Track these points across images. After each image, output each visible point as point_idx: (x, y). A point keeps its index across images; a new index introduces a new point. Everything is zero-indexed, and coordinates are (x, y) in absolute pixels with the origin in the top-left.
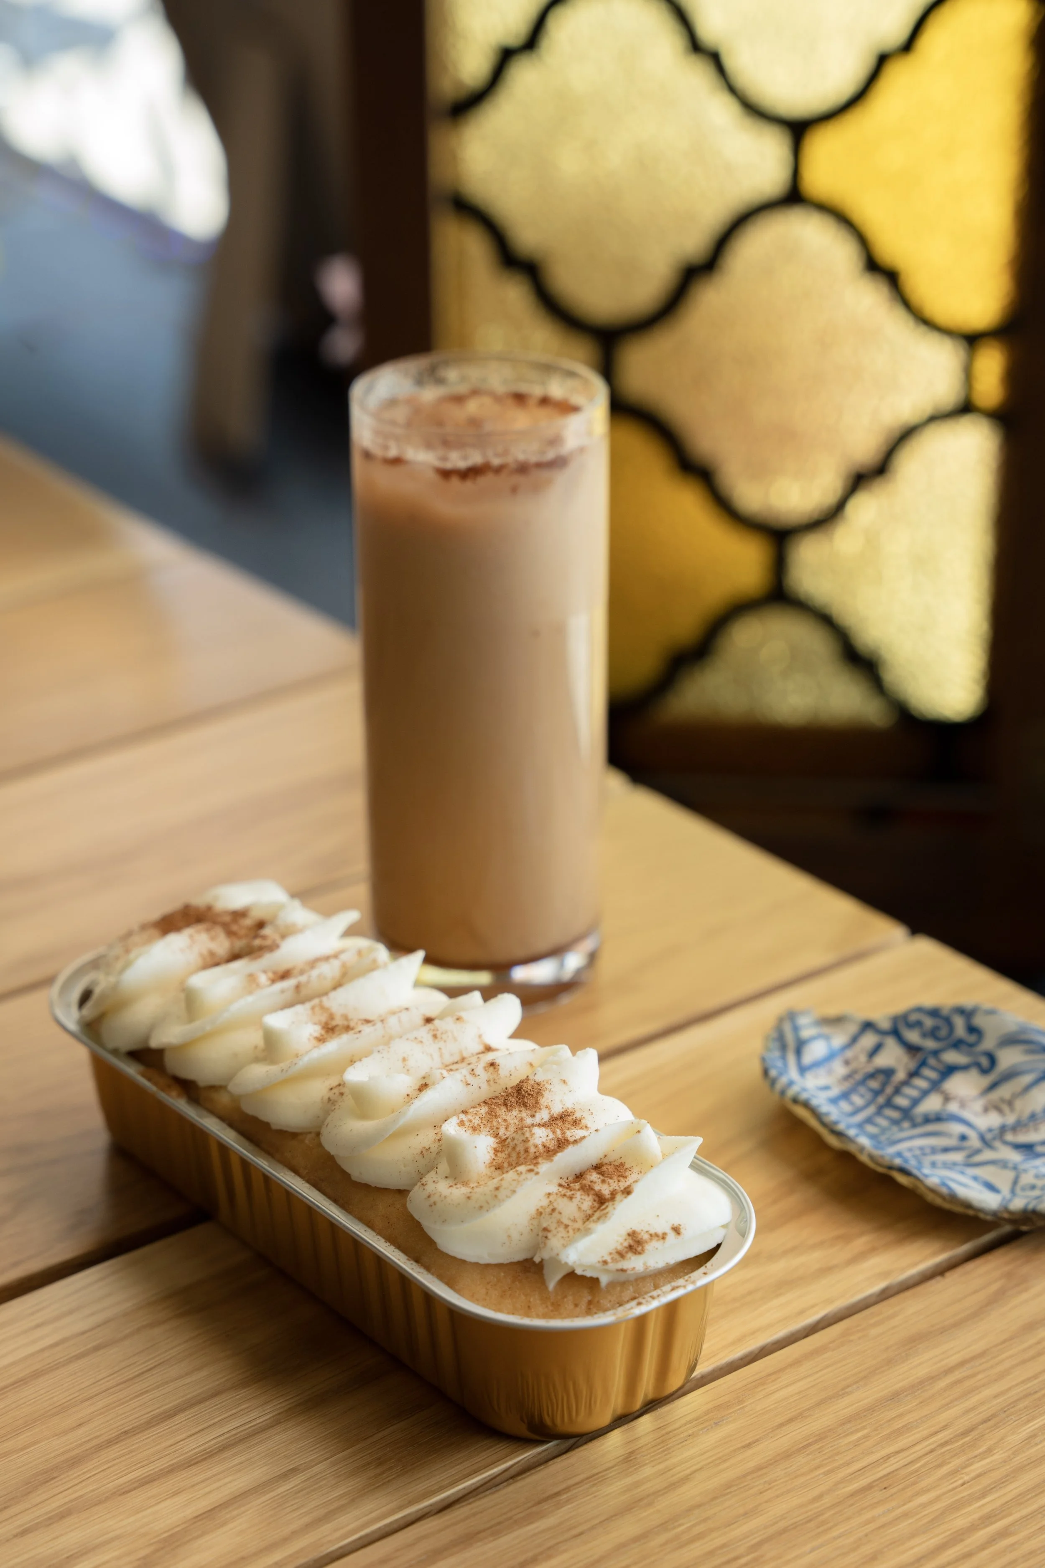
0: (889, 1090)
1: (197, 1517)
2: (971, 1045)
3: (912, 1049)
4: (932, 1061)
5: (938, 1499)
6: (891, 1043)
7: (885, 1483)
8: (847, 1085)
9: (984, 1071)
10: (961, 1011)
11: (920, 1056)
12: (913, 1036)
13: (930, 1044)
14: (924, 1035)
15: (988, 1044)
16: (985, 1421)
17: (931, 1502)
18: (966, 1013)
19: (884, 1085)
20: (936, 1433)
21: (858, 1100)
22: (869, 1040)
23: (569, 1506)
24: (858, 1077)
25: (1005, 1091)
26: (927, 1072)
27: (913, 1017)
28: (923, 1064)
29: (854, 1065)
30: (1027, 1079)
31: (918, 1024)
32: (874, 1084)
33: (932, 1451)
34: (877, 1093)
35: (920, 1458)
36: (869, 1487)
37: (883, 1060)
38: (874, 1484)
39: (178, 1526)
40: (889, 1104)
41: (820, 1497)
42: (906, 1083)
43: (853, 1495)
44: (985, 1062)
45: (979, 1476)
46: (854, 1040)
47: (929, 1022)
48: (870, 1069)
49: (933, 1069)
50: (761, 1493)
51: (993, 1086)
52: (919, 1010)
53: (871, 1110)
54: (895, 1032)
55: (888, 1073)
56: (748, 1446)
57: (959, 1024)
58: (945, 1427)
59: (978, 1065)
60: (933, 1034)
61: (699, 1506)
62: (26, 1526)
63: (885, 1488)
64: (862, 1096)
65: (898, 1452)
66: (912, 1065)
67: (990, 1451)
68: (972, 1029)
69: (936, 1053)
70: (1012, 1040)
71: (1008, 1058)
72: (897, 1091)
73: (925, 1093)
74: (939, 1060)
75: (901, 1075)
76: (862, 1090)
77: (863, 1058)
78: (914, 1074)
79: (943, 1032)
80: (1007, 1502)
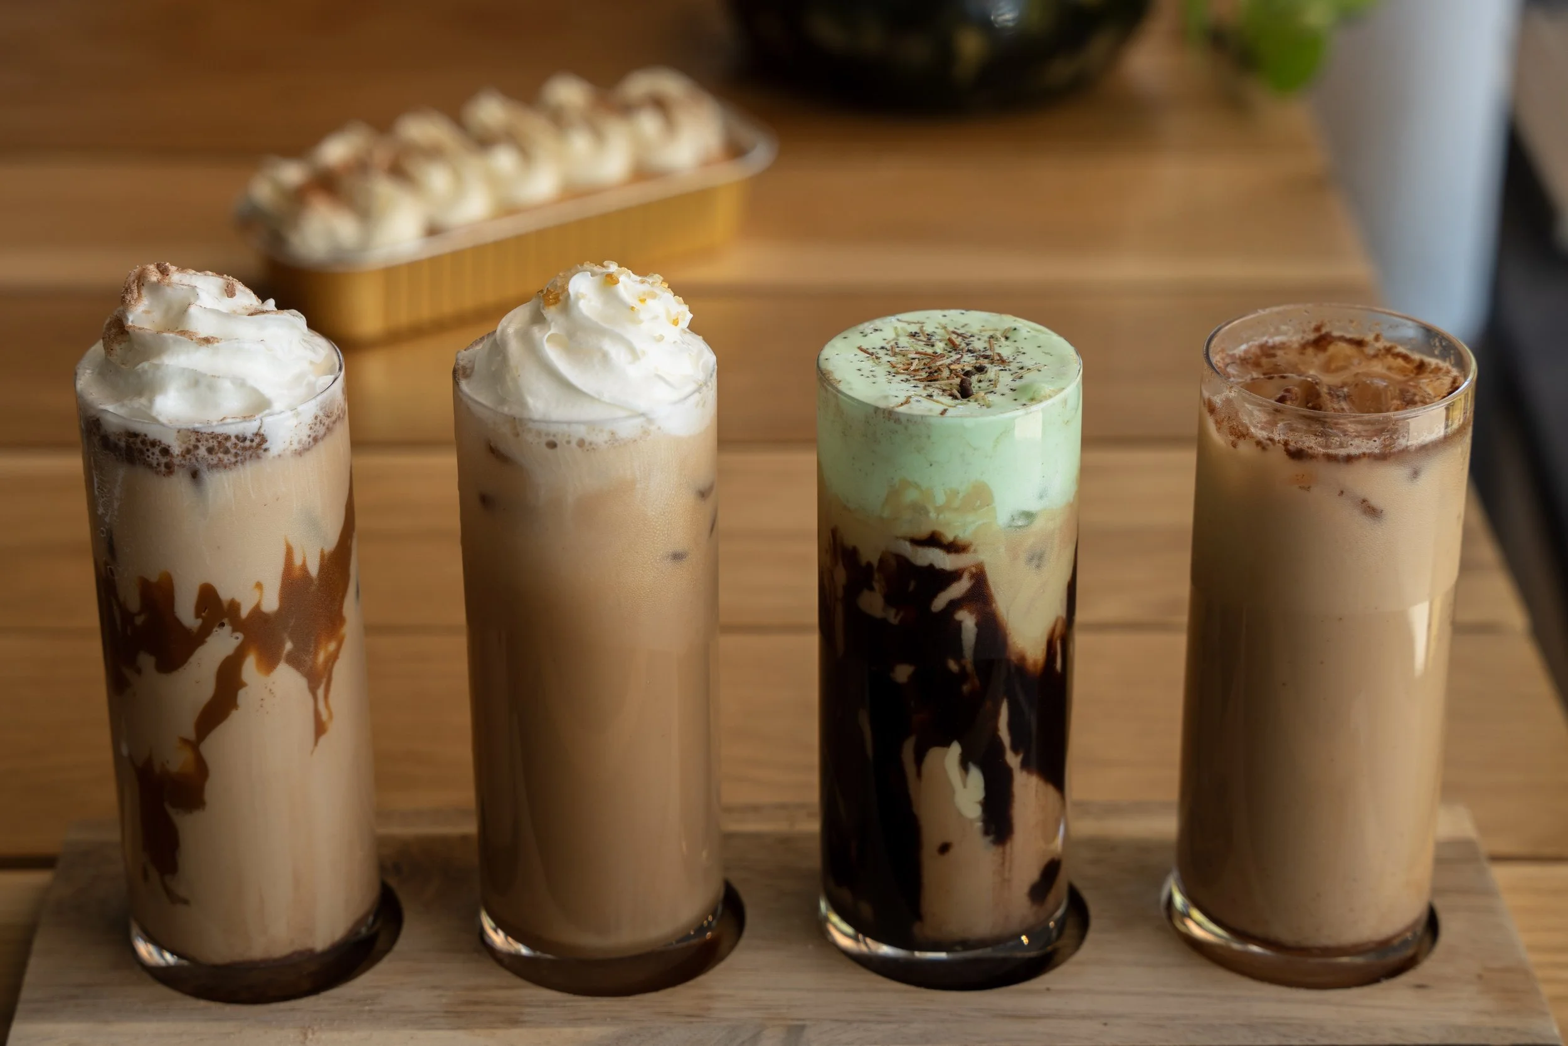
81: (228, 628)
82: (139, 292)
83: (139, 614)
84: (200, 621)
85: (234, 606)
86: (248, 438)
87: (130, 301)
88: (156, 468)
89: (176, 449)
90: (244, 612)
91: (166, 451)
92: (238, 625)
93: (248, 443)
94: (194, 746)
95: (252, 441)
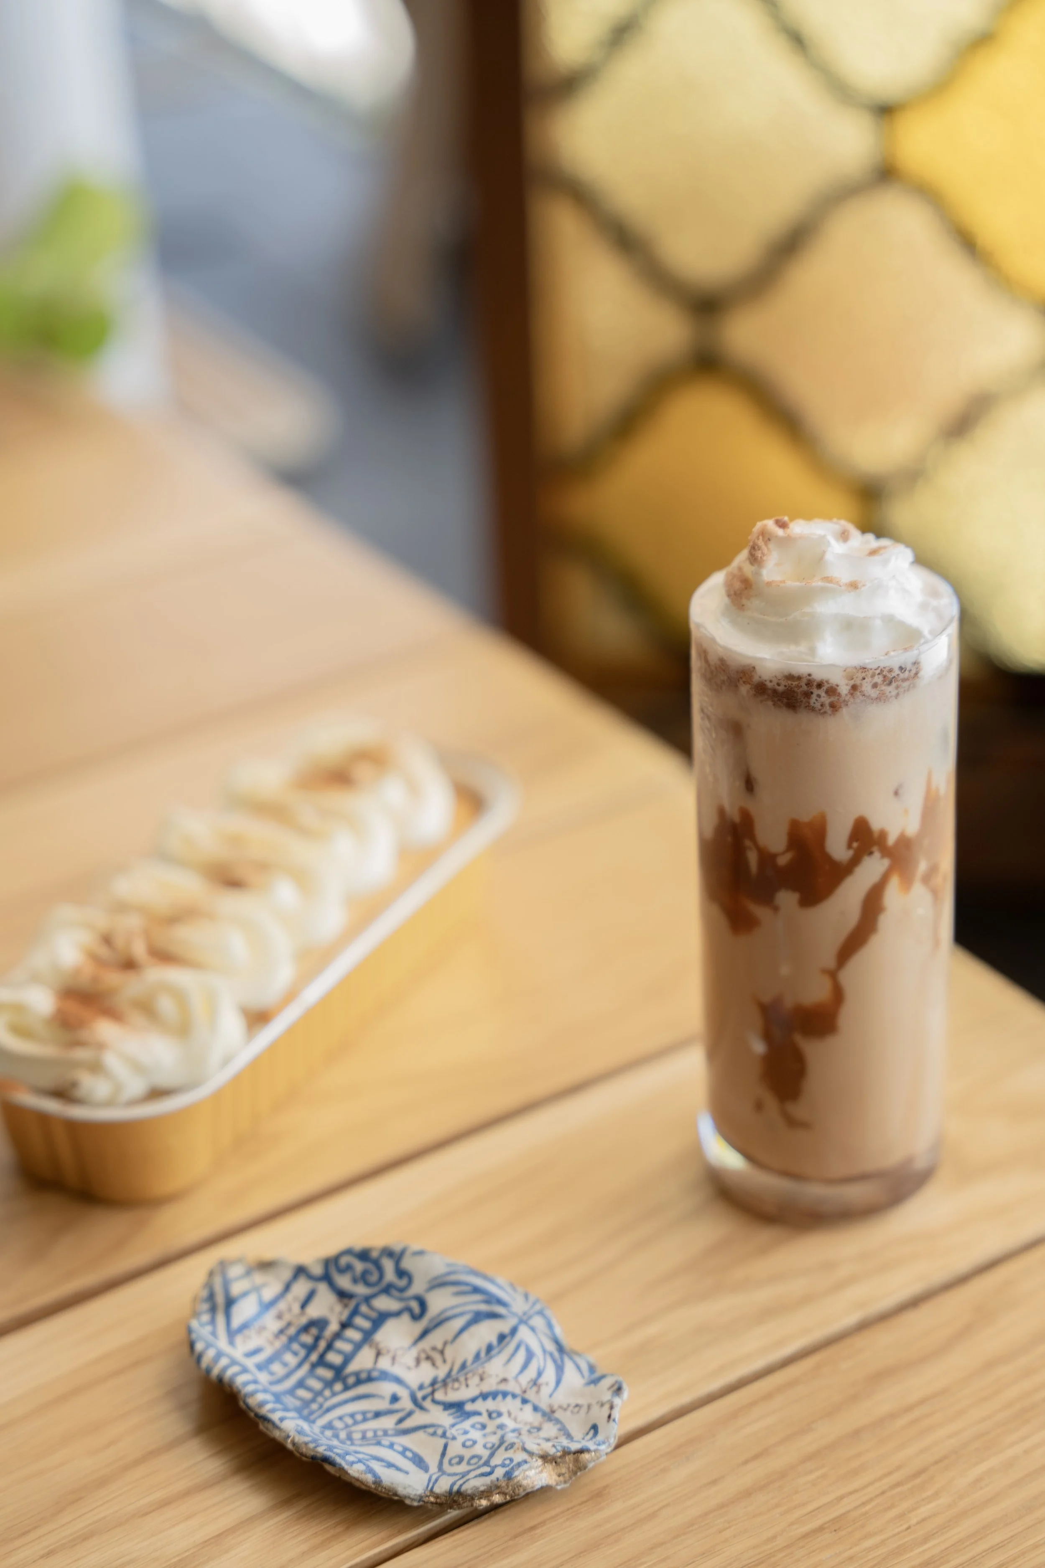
0: (322, 1344)
1: (206, 1542)
2: (402, 1290)
3: (343, 1295)
4: (364, 1309)
5: (883, 1542)
6: (323, 1289)
7: (836, 1525)
8: (278, 1344)
9: (416, 1318)
10: (388, 1253)
11: (352, 1304)
12: (344, 1282)
13: (361, 1290)
14: (355, 1281)
15: (417, 1288)
16: (936, 1462)
17: (876, 1547)
18: (395, 1256)
19: (317, 1339)
20: (890, 1474)
21: (291, 1359)
22: (301, 1288)
23: (542, 1541)
24: (292, 1331)
25: (436, 1338)
26: (359, 1321)
27: (344, 1261)
28: (355, 1312)
29: (287, 1317)
30: (458, 1323)
31: (349, 1268)
32: (307, 1339)
33: (883, 1493)
34: (310, 1349)
35: (871, 1500)
36: (821, 1529)
37: (314, 1311)
38: (826, 1526)
39: (188, 1550)
40: (321, 1362)
41: (773, 1538)
42: (337, 1336)
43: (805, 1536)
44: (415, 1306)
45: (924, 1520)
46: (287, 1288)
47: (359, 1266)
48: (304, 1320)
49: (366, 1317)
50: (720, 1532)
51: (425, 1333)
52: (349, 1252)
53: (306, 1368)
54: (326, 1278)
55: (320, 1324)
56: (714, 1482)
57: (388, 1266)
58: (898, 1468)
59: (409, 1310)
60: (363, 1278)
61: (662, 1544)
62: (50, 1548)
63: (835, 1531)
64: (295, 1354)
65: (851, 1493)
66: (344, 1317)
67: (937, 1495)
68: (401, 1273)
69: (367, 1299)
70: (439, 1283)
71: (438, 1302)
72: (329, 1347)
73: (358, 1347)
74: (371, 1308)
75: (334, 1327)
76: (295, 1346)
77: (296, 1308)
78: (345, 1325)
79: (374, 1278)
80: (947, 1549)
81: (877, 854)
82: (768, 549)
83: (784, 853)
84: (850, 853)
85: (883, 835)
86: (908, 669)
87: (761, 557)
88: (820, 710)
89: (844, 690)
90: (891, 840)
91: (832, 691)
92: (886, 852)
93: (907, 674)
94: (833, 975)
95: (910, 671)
